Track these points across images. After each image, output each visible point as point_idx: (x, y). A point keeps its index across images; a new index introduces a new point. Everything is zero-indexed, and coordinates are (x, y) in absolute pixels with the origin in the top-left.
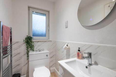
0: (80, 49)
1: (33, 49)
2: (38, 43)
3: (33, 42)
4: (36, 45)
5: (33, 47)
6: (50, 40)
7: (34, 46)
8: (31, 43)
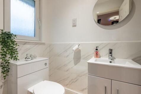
0: (98, 48)
1: (15, 56)
2: (25, 45)
3: (16, 44)
4: (21, 49)
5: (16, 53)
6: (43, 42)
7: (18, 50)
8: (12, 45)
